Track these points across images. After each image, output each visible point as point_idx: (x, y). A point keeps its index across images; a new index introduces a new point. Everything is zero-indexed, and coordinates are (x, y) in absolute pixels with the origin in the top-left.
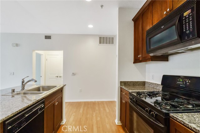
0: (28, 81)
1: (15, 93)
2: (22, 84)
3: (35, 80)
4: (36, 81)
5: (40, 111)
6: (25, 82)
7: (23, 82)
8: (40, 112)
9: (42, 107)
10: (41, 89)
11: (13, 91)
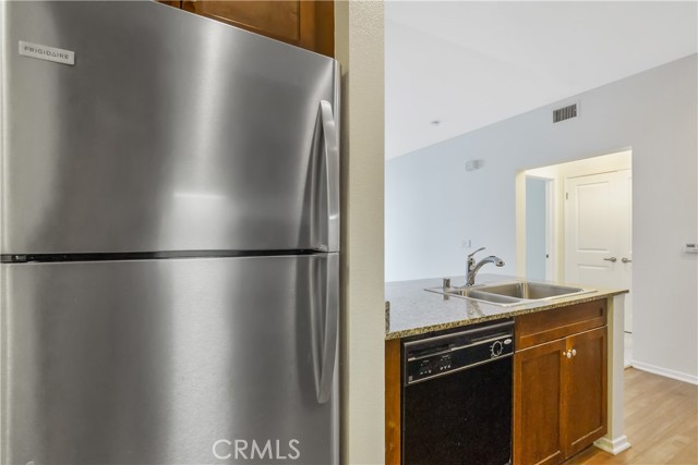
0: (481, 264)
1: (451, 289)
2: (469, 271)
3: (497, 259)
4: (501, 264)
5: (496, 353)
6: (475, 264)
7: (470, 264)
8: (495, 357)
9: (505, 342)
10: (525, 292)
11: (447, 283)
